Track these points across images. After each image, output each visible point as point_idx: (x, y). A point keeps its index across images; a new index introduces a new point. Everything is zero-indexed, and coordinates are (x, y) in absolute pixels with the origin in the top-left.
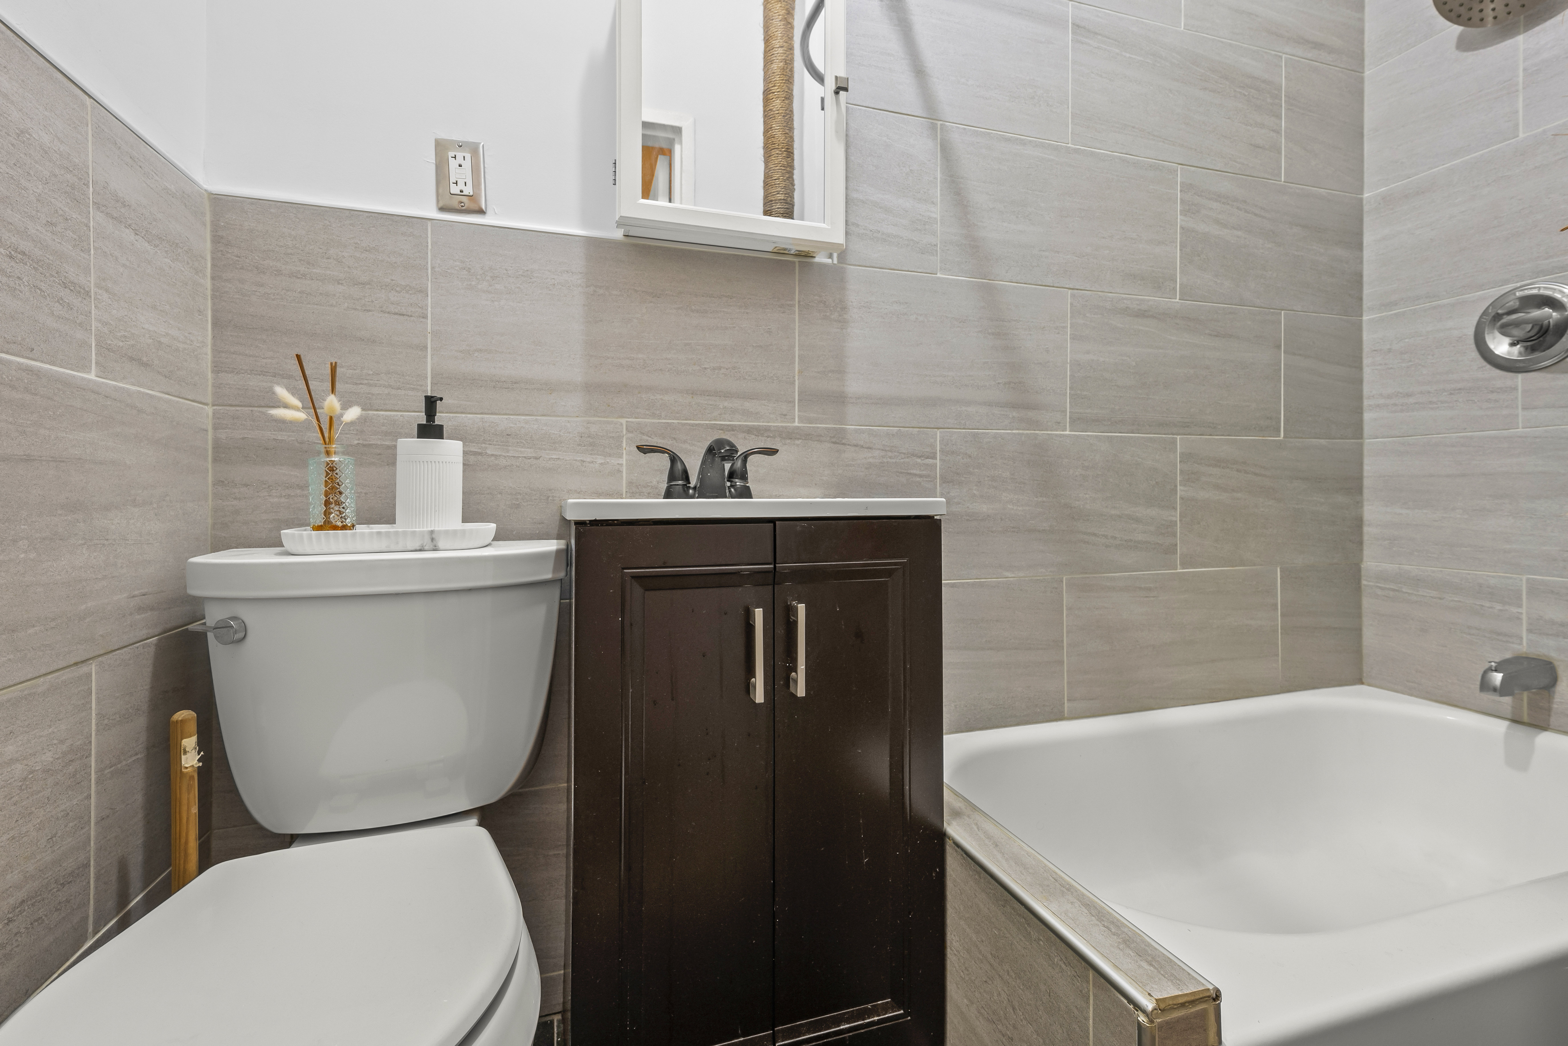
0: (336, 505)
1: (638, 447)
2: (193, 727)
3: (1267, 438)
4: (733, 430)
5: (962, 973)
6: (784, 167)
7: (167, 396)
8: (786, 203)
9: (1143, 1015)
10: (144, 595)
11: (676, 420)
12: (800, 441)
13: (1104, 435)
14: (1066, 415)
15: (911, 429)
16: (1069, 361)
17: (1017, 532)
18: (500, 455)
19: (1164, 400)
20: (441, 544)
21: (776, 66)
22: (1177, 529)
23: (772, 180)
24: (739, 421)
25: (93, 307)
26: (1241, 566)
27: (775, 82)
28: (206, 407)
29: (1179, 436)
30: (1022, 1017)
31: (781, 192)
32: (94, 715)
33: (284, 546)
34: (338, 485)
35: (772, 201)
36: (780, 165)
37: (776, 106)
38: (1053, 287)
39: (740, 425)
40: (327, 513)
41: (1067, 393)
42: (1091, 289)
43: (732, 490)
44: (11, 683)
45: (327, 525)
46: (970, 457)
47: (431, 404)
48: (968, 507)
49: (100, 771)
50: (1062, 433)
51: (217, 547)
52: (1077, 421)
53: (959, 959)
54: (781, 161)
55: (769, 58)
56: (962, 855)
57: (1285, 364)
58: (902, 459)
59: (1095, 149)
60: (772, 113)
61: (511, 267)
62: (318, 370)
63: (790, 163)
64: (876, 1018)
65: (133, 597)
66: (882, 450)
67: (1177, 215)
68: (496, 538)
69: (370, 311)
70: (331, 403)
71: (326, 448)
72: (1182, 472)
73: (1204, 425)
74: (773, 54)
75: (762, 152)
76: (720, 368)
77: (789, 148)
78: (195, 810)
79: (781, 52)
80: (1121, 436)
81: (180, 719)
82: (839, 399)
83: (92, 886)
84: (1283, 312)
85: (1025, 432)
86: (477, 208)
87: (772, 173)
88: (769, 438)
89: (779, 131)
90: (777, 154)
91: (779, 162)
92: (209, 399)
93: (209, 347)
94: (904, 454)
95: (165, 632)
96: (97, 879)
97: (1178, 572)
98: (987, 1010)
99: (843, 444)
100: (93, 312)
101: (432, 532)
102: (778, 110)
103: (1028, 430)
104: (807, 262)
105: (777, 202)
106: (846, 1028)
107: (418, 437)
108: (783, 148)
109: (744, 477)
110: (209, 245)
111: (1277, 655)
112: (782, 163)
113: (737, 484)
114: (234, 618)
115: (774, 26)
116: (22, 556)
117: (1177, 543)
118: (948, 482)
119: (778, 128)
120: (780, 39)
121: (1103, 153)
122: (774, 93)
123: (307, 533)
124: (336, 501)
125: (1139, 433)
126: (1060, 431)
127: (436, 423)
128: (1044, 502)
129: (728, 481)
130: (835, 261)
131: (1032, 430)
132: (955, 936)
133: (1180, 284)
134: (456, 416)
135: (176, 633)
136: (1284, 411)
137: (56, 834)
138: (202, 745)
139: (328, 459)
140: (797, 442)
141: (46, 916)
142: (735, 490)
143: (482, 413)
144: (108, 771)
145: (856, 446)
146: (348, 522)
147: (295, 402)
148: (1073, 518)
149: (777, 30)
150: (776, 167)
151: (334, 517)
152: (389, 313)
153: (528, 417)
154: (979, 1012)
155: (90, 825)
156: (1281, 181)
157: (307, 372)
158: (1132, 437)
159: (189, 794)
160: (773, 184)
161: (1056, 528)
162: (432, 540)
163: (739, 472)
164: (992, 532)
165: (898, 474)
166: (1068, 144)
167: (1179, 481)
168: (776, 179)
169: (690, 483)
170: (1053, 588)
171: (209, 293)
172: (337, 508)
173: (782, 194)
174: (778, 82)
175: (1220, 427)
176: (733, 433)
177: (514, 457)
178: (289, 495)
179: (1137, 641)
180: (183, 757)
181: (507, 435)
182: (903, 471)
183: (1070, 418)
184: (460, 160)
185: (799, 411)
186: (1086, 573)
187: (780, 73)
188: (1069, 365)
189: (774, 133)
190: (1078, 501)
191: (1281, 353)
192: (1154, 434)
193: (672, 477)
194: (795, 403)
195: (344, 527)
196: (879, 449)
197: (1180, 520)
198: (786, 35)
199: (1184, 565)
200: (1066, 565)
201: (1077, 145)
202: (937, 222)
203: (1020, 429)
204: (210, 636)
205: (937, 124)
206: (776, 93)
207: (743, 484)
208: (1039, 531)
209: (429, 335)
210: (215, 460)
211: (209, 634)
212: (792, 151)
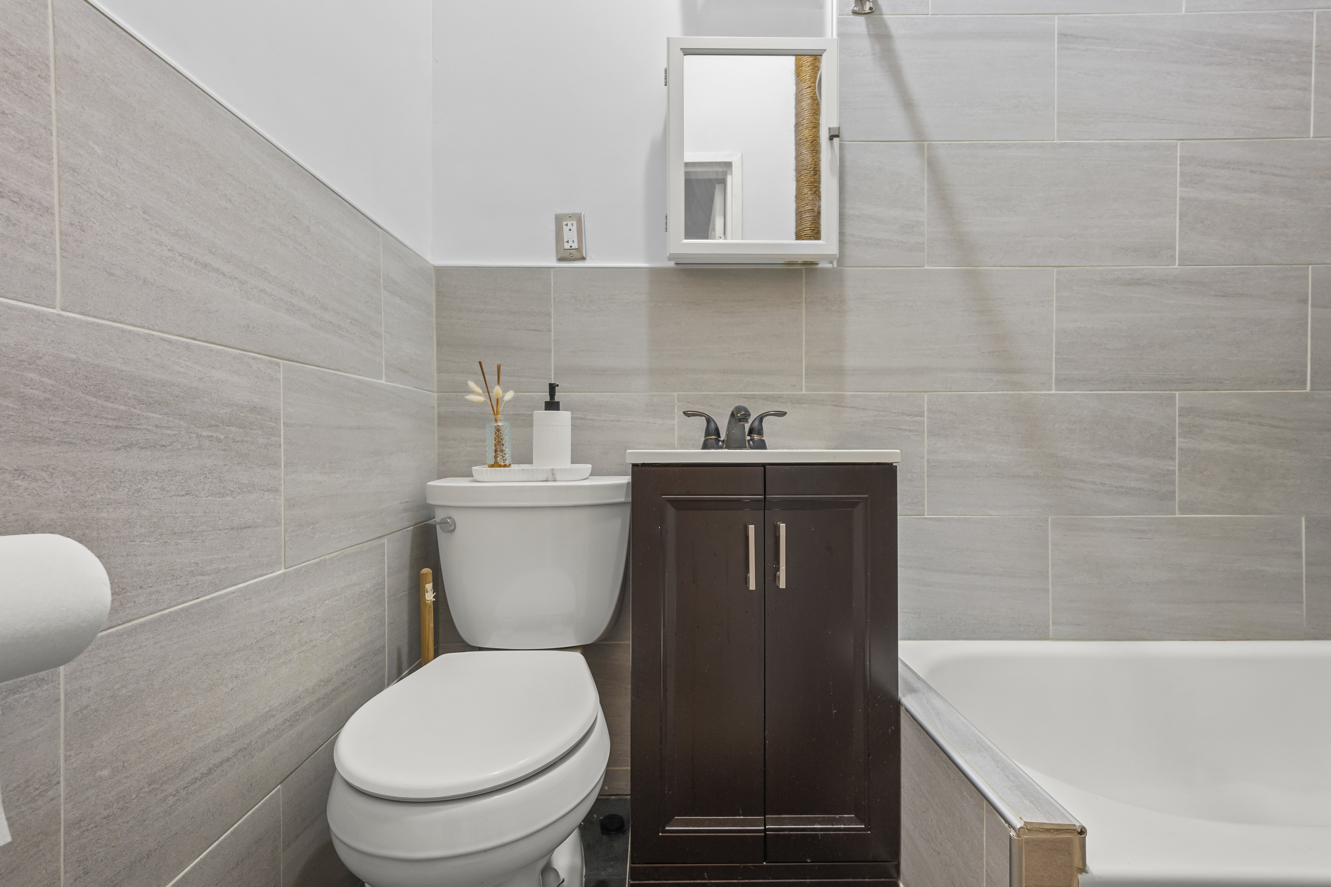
0: (500, 452)
1: (684, 413)
2: (430, 578)
3: (1288, 391)
4: (755, 398)
5: (910, 806)
6: (812, 183)
7: (416, 389)
8: (813, 212)
9: (1013, 831)
10: (407, 502)
11: (713, 392)
12: (807, 405)
13: (1093, 394)
14: (1052, 377)
15: (901, 393)
16: (1054, 330)
17: (1001, 478)
18: (595, 420)
19: (1160, 359)
20: (558, 478)
21: (805, 103)
22: (1175, 478)
23: (802, 195)
24: (759, 392)
25: (383, 343)
26: (1254, 515)
27: (804, 116)
28: (434, 393)
29: (1178, 392)
30: (945, 837)
31: (809, 204)
32: (386, 566)
33: (473, 477)
34: (502, 440)
35: (801, 212)
36: (809, 182)
37: (806, 135)
38: (1039, 266)
39: (760, 395)
40: (496, 457)
41: (1052, 357)
42: (1078, 265)
43: (751, 442)
44: (354, 544)
45: (496, 465)
46: (955, 414)
47: (552, 388)
48: (954, 456)
49: (389, 597)
50: (1047, 392)
51: (440, 477)
52: (1060, 382)
53: (908, 796)
54: (809, 179)
55: (800, 97)
56: (910, 718)
57: (1312, 318)
58: (893, 417)
59: (1083, 140)
60: (802, 141)
61: (602, 293)
62: (491, 370)
63: (817, 179)
64: (842, 826)
65: (402, 503)
66: (876, 410)
67: (1177, 188)
68: (593, 474)
69: (518, 329)
70: (497, 390)
71: (495, 417)
72: (1181, 425)
73: (1208, 381)
74: (803, 94)
75: (794, 173)
76: (744, 353)
77: (816, 167)
78: (432, 625)
79: (809, 91)
80: (1111, 394)
81: (425, 573)
82: (839, 372)
83: (387, 659)
84: (1310, 267)
85: (1010, 392)
86: (580, 257)
87: (802, 189)
88: (782, 403)
89: (808, 155)
90: (806, 173)
91: (808, 180)
92: (435, 389)
93: (435, 358)
94: (895, 413)
95: (416, 524)
96: (389, 656)
97: (1177, 517)
98: (925, 833)
99: (842, 406)
100: (383, 346)
101: (553, 470)
102: (806, 138)
103: (1012, 391)
104: (812, 268)
105: (806, 212)
106: (819, 828)
107: (546, 410)
108: (811, 168)
109: (760, 432)
110: (434, 297)
111: (1301, 602)
112: (810, 180)
113: (755, 438)
114: (449, 518)
115: (803, 71)
116: (357, 478)
117: (1175, 491)
118: (935, 435)
119: (807, 152)
120: (809, 81)
121: (1092, 143)
122: (803, 125)
123: (485, 469)
124: (500, 450)
125: (1131, 391)
126: (1046, 391)
127: (556, 400)
128: (1028, 452)
129: (748, 435)
130: (835, 265)
131: (1017, 391)
132: (906, 778)
133: (1179, 251)
134: (569, 395)
135: (422, 525)
136: (1311, 364)
137: (372, 626)
138: (435, 589)
139: (496, 424)
140: (805, 406)
141: (369, 669)
142: (753, 443)
143: (584, 392)
144: (393, 598)
145: (853, 408)
146: (507, 463)
147: (479, 390)
148: (1059, 466)
149: (805, 74)
150: (805, 184)
151: (499, 459)
152: (529, 330)
153: (612, 394)
154: (920, 835)
155: (385, 626)
156: (1309, 137)
157: (484, 370)
158: (1124, 394)
159: (429, 615)
160: (803, 198)
161: (1041, 475)
162: (553, 474)
163: (756, 429)
164: (977, 477)
165: (889, 429)
166: (1054, 140)
167: (1178, 433)
168: (805, 194)
169: (720, 438)
170: (1038, 526)
171: (435, 326)
172: (501, 454)
173: (810, 205)
174: (806, 116)
175: (1227, 382)
176: (754, 400)
177: (604, 420)
178: (476, 446)
179: (1129, 577)
180: (426, 594)
181: (600, 406)
182: (894, 427)
183: (1056, 379)
184: (570, 226)
185: (806, 382)
186: (1073, 514)
187: (808, 109)
188: (1054, 334)
189: (804, 157)
190: (1064, 451)
191: (1308, 307)
192: (1149, 391)
193: (707, 433)
194: (802, 376)
195: (505, 466)
196: (873, 410)
197: (1179, 470)
198: (813, 77)
199: (1182, 511)
200: (1052, 506)
201: (1063, 140)
202: (924, 224)
203: (1005, 390)
204: (438, 527)
205: (924, 145)
206: (805, 125)
207: (759, 438)
208: (1024, 477)
209: (553, 343)
210: (439, 425)
211: (437, 526)
212: (818, 169)
